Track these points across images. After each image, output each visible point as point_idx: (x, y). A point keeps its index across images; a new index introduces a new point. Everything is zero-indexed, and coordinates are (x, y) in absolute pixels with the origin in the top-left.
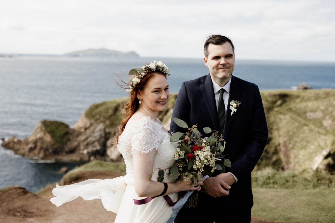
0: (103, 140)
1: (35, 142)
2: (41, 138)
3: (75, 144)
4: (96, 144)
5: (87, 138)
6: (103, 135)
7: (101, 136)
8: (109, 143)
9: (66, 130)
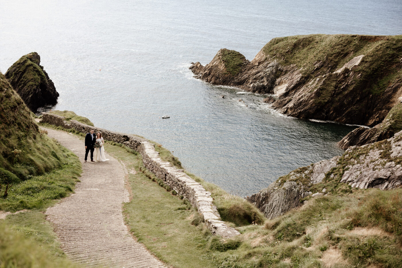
0: (272, 76)
1: (211, 70)
2: (217, 66)
3: (246, 76)
4: (265, 79)
5: (258, 72)
6: (274, 71)
7: (272, 72)
8: (278, 80)
9: (241, 61)
